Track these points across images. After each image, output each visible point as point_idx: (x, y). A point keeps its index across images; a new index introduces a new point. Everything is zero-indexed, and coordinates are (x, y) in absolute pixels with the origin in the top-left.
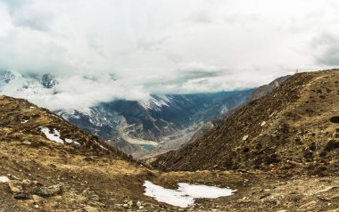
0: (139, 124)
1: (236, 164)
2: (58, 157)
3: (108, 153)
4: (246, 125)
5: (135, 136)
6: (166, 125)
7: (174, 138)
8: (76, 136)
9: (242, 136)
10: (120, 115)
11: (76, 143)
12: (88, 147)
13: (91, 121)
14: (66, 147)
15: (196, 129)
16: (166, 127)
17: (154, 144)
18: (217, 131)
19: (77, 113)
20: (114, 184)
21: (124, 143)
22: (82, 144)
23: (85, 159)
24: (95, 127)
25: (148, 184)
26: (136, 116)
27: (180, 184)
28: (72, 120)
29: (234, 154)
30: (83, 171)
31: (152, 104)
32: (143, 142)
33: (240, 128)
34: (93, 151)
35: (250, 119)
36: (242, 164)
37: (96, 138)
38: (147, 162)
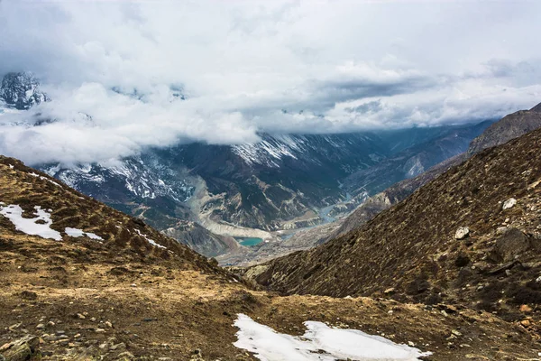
0: (234, 194)
1: (436, 291)
2: (44, 274)
3: (165, 255)
4: (466, 204)
5: (224, 218)
6: (288, 196)
7: (305, 225)
8: (93, 222)
9: (455, 228)
10: (193, 174)
11: (92, 236)
12: (120, 243)
13: (130, 187)
14: (66, 247)
15: (351, 207)
16: (290, 202)
17: (264, 235)
18: (397, 214)
19: (96, 170)
20: (172, 323)
21: (201, 234)
22: (106, 238)
23: (113, 272)
24: (139, 200)
25: (243, 321)
26: (229, 177)
27: (310, 324)
28: (84, 185)
29: (433, 268)
30: (103, 300)
31: (261, 152)
32: (241, 232)
33: (450, 211)
34: (131, 253)
35: (476, 191)
36: (451, 293)
37: (140, 224)
38: (249, 275)
